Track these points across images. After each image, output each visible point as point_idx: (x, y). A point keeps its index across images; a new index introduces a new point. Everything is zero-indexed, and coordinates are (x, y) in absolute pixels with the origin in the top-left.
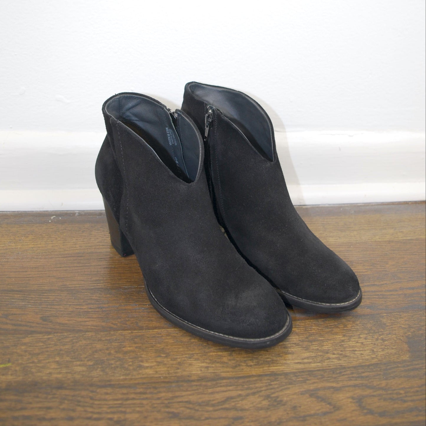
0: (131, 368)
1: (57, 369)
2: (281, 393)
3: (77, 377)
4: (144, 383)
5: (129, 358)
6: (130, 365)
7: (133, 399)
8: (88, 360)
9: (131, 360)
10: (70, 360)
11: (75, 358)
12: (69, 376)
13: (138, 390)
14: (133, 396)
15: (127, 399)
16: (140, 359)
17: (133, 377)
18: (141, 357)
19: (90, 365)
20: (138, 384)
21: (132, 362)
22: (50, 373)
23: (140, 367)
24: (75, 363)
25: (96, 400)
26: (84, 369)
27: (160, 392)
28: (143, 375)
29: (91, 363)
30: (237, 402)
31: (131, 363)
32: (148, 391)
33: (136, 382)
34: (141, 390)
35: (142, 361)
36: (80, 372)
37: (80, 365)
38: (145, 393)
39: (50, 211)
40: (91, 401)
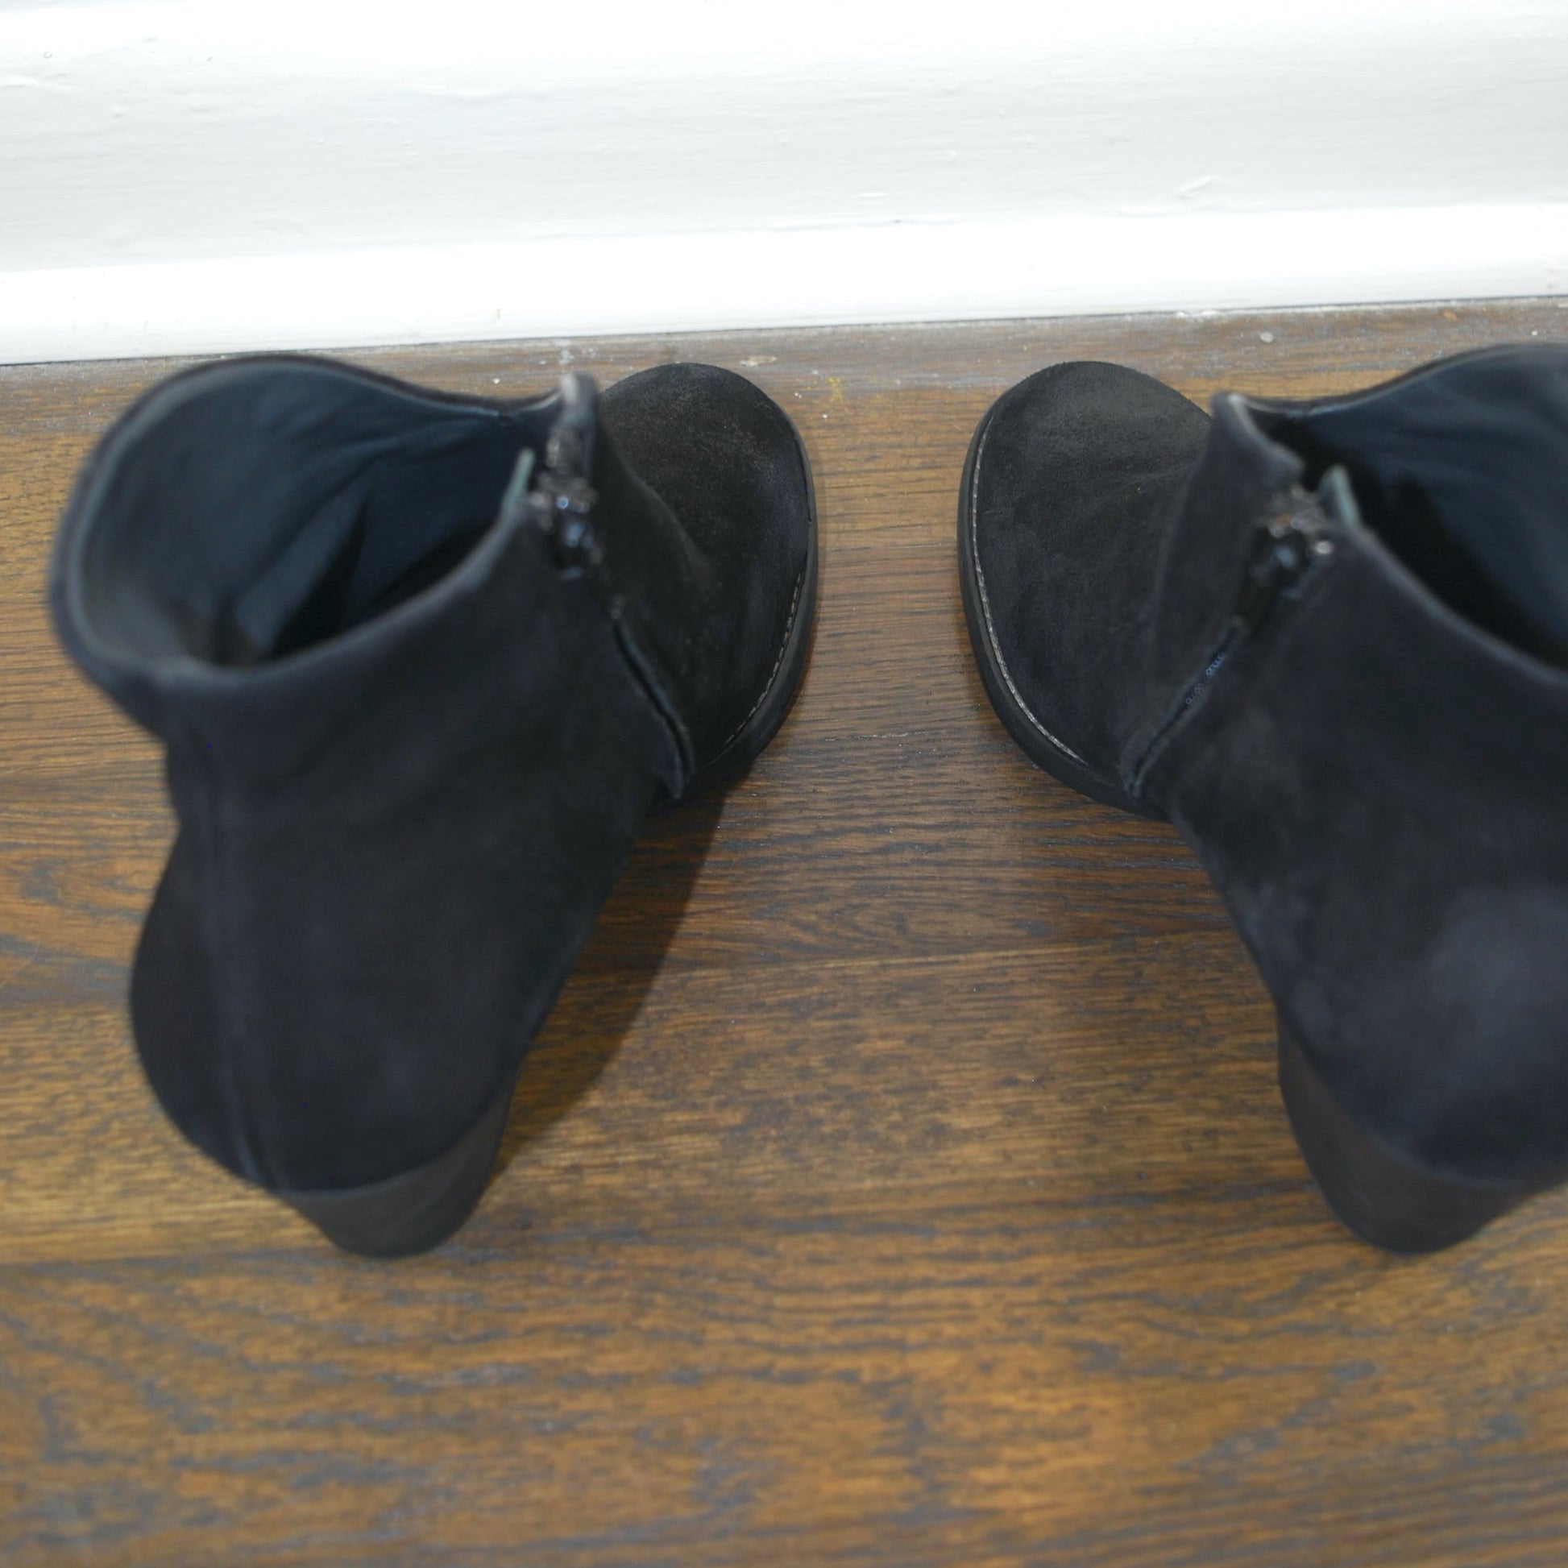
0: (901, 1138)
1: (598, 1145)
2: (1519, 1257)
3: (690, 1183)
4: (960, 1210)
5: (887, 1091)
6: (894, 1126)
7: (927, 1283)
8: (721, 1105)
9: (894, 1101)
10: (647, 1103)
11: (665, 1097)
12: (655, 1180)
13: (943, 1244)
14: (922, 1270)
15: (902, 1286)
16: (932, 1094)
17: (915, 1182)
18: (935, 1086)
19: (731, 1129)
20: (938, 1212)
21: (901, 1109)
22: (575, 1168)
23: (939, 1132)
24: (668, 1118)
25: (778, 1290)
26: (710, 1144)
27: (1029, 1252)
28: (954, 1170)
29: (734, 1118)
30: (1345, 1298)
31: (896, 1117)
32: (983, 1247)
33: (929, 1204)
34: (956, 1243)
35: (941, 1107)
36: (695, 1158)
37: (690, 1130)
38: (970, 1257)
39: (448, 344)
40: (759, 1297)
